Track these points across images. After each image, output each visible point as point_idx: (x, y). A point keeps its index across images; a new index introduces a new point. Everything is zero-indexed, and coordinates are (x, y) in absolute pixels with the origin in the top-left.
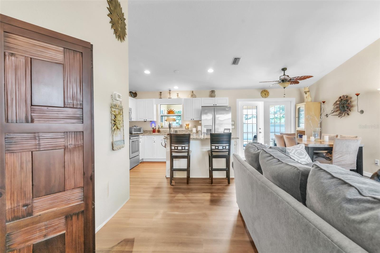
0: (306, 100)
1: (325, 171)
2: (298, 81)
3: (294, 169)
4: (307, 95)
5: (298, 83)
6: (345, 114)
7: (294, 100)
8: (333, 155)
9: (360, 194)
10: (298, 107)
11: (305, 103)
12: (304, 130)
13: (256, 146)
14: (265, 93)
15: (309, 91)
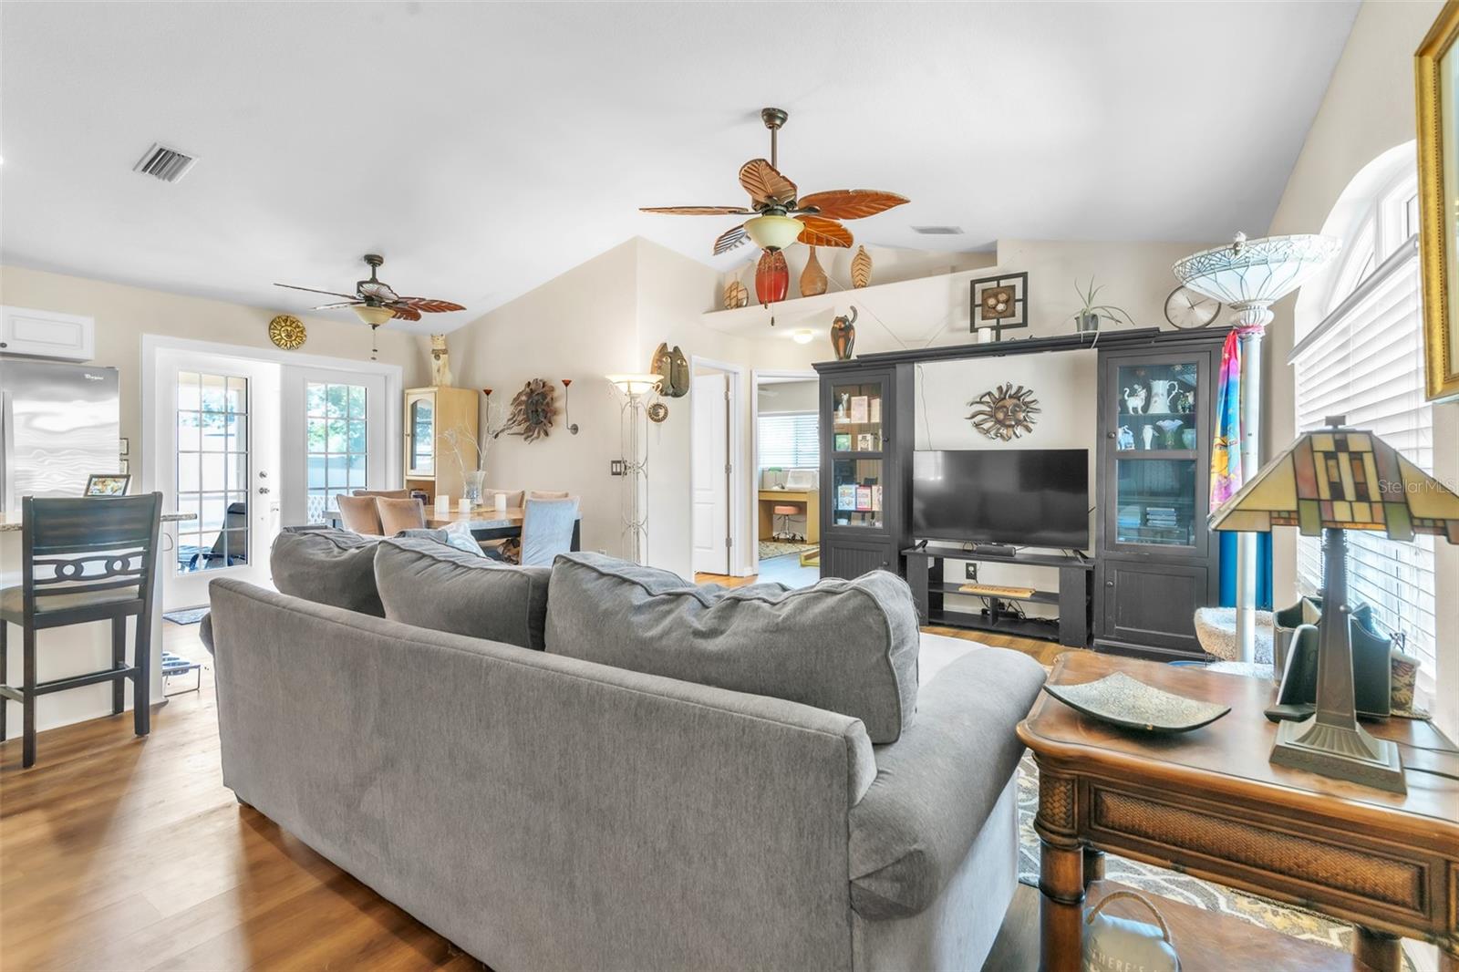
0: (437, 379)
1: (583, 565)
2: (419, 311)
3: (513, 576)
4: (440, 362)
5: (417, 317)
6: (539, 433)
7: (397, 373)
8: (524, 549)
9: (650, 594)
10: (410, 401)
11: (436, 389)
12: (433, 479)
13: (326, 538)
14: (289, 329)
15: (445, 352)
